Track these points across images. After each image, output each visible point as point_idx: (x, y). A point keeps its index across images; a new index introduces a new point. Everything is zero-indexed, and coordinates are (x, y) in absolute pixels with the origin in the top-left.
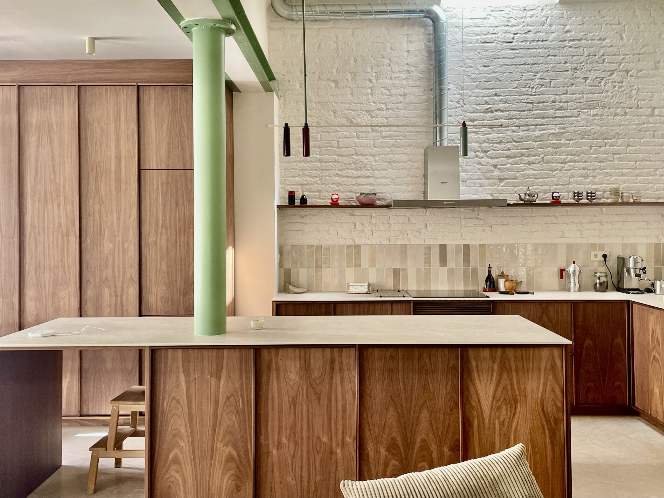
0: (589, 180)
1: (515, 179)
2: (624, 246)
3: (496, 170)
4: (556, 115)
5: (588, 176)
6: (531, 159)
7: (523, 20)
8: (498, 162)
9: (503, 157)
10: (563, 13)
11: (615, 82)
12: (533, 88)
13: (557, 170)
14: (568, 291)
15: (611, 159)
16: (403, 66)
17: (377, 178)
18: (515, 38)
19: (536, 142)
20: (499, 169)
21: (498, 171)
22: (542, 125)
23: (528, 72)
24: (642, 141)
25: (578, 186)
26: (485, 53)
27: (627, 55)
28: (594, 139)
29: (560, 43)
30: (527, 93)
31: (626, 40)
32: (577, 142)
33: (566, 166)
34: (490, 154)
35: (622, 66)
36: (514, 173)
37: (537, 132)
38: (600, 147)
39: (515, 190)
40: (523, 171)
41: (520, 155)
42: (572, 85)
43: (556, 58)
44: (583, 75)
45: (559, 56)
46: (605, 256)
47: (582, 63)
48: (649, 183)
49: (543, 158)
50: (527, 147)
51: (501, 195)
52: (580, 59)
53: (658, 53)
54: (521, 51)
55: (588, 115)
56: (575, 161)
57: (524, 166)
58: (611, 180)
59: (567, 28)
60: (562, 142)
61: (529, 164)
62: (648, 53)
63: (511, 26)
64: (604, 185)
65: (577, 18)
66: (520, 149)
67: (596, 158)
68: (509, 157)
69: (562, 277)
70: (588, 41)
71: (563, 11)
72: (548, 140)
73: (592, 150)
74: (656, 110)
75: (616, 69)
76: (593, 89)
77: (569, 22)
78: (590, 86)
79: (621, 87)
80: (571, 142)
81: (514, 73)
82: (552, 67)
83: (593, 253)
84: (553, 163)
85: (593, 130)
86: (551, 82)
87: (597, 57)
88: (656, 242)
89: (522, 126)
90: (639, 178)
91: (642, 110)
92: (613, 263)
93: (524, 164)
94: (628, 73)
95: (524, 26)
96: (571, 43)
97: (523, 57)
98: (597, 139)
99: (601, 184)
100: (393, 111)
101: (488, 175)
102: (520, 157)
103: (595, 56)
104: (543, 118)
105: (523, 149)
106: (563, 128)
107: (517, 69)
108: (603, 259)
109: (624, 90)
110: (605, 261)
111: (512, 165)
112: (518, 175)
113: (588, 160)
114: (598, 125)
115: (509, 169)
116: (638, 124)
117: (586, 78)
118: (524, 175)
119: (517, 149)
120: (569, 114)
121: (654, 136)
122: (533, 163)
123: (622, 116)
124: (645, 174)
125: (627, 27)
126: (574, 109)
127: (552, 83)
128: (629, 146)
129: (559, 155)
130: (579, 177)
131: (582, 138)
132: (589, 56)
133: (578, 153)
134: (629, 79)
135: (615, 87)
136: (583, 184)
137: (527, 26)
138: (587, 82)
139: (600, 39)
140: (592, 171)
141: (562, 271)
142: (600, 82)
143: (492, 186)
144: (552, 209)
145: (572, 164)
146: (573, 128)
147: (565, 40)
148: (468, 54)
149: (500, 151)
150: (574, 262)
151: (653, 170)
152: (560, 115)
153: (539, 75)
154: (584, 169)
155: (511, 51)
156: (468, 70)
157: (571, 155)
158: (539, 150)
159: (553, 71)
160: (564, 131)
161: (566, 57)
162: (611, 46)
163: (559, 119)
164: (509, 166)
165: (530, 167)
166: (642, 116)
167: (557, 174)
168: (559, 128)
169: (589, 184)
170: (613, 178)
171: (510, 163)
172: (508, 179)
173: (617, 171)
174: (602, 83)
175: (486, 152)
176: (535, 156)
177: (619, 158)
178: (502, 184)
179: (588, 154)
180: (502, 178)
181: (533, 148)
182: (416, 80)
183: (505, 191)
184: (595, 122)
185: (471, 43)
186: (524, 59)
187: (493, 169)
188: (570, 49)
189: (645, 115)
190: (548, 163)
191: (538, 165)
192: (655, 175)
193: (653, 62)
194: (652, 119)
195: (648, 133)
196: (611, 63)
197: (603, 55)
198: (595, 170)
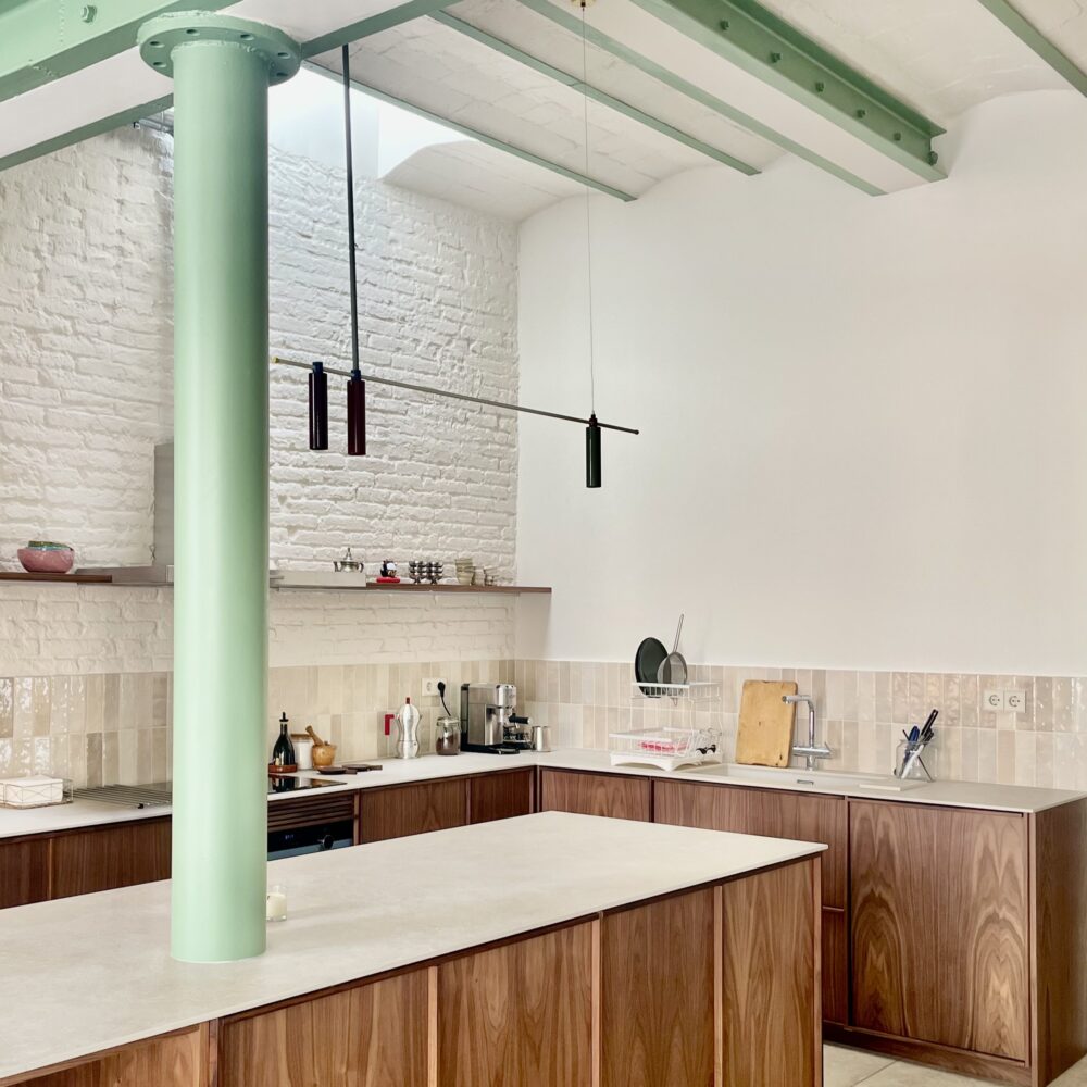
0: (420, 540)
1: (315, 530)
2: (464, 665)
3: (284, 508)
4: (375, 406)
5: (418, 532)
6: (338, 490)
7: (327, 195)
8: (287, 491)
9: (295, 481)
10: (386, 203)
11: (454, 358)
12: (342, 342)
13: (376, 516)
14: (397, 757)
15: (448, 502)
16: (111, 234)
17: (52, 505)
18: (316, 230)
20: (289, 506)
21: (287, 509)
23: (335, 308)
24: (486, 473)
25: (404, 551)
27: (469, 310)
28: (426, 462)
29: (382, 261)
30: (334, 351)
31: (468, 283)
32: (405, 464)
33: (389, 510)
34: (274, 472)
35: (462, 330)
36: (312, 516)
38: (434, 478)
39: (315, 553)
40: (326, 514)
41: (321, 480)
42: (398, 349)
43: (376, 289)
44: (413, 335)
45: (380, 288)
46: (441, 687)
47: (411, 310)
48: (492, 552)
49: (356, 490)
50: (334, 465)
51: (292, 562)
52: (410, 301)
53: (506, 319)
54: (325, 260)
55: (419, 414)
56: (401, 502)
57: (326, 504)
58: (448, 542)
59: (392, 233)
60: (384, 460)
61: (335, 499)
62: (494, 315)
63: (308, 203)
64: (438, 551)
65: (405, 218)
66: (322, 468)
67: (429, 498)
68: (305, 482)
69: (387, 732)
70: (420, 268)
71: (386, 197)
73: (424, 483)
74: (501, 420)
75: (456, 334)
76: (426, 365)
77: (395, 223)
78: (423, 358)
79: (461, 369)
80: (397, 463)
81: (313, 305)
82: (372, 307)
83: (425, 682)
84: (370, 502)
85: (426, 445)
86: (369, 336)
87: (432, 303)
88: (499, 659)
90: (481, 541)
91: (485, 417)
92: (454, 698)
93: (329, 499)
94: (469, 345)
95: (329, 209)
96: (398, 267)
97: (328, 274)
98: (431, 463)
99: (434, 549)
100: (90, 341)
102: (321, 484)
103: (429, 300)
105: (326, 468)
106: (386, 434)
107: (319, 298)
108: (438, 692)
109: (466, 376)
110: (442, 695)
111: (310, 499)
112: (319, 521)
113: (419, 501)
114: (432, 436)
115: (307, 508)
116: (482, 443)
117: (417, 341)
118: (328, 523)
119: (317, 467)
120: (392, 407)
121: (499, 467)
122: (342, 499)
123: (462, 423)
124: (488, 535)
125: (469, 257)
126: (401, 399)
127: (370, 339)
128: (469, 481)
129: (379, 487)
130: (406, 533)
131: (410, 459)
132: (422, 298)
133: (405, 487)
134: (471, 356)
135: (453, 366)
136: (410, 548)
137: (334, 211)
138: (419, 348)
139: (436, 271)
140: (423, 523)
141: (388, 718)
142: (435, 354)
143: (276, 541)
144: (369, 595)
145: (397, 507)
146: (399, 436)
147: (389, 258)
149: (291, 467)
150: (408, 701)
151: (496, 528)
152: (381, 407)
154: (414, 518)
155: (309, 256)
157: (395, 489)
158: (351, 472)
159: (373, 316)
160: (388, 439)
161: (388, 292)
162: (450, 288)
163: (380, 414)
164: (303, 500)
165: (337, 506)
166: (485, 428)
167: (376, 524)
168: (380, 433)
169: (418, 549)
170: (450, 539)
171: (306, 496)
172: (304, 528)
173: (455, 526)
174: (438, 357)
176: (343, 484)
177: (458, 501)
178: (293, 539)
179: (418, 491)
180: (294, 525)
181: (342, 468)
182: (137, 277)
183: (297, 555)
184: (429, 429)
186: (328, 279)
187: (279, 505)
188: (396, 278)
189: (490, 428)
190: (363, 500)
191: (349, 503)
192: (499, 538)
193: (499, 333)
194: (498, 436)
195: (492, 460)
196: (450, 320)
197: (439, 303)
198: (427, 521)
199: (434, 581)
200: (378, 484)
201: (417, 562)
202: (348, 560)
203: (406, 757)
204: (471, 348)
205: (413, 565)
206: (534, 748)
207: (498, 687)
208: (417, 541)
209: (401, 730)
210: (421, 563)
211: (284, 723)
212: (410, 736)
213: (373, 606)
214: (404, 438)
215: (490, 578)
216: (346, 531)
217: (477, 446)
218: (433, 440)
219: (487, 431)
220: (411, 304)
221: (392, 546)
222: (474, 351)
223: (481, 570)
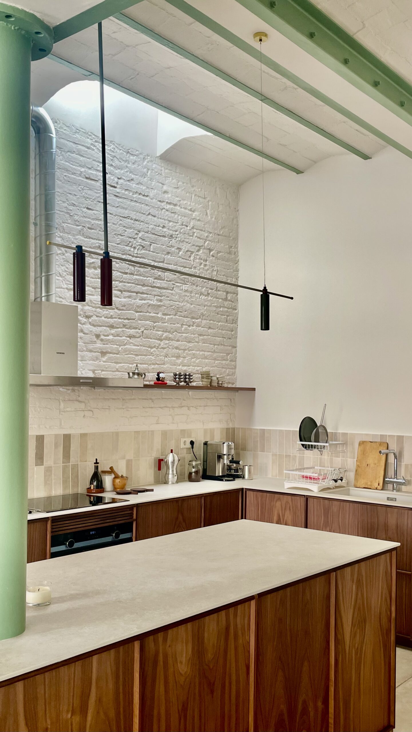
0: (180, 361)
1: (117, 354)
2: (205, 431)
3: (99, 342)
4: (155, 285)
5: (179, 356)
6: (132, 332)
7: (126, 164)
8: (101, 332)
9: (106, 326)
10: (162, 170)
11: (201, 259)
12: (135, 248)
13: (155, 347)
14: (165, 483)
15: (197, 340)
18: (119, 183)
19: (137, 312)
20: (102, 340)
21: (100, 342)
22: (143, 293)
23: (131, 228)
24: (219, 324)
25: (171, 366)
26: (89, 192)
27: (210, 233)
28: (184, 317)
29: (159, 203)
30: (130, 253)
31: (209, 217)
32: (172, 318)
33: (162, 343)
34: (93, 320)
35: (206, 243)
36: (116, 346)
37: (137, 300)
38: (189, 326)
39: (117, 367)
40: (125, 345)
41: (122, 326)
42: (168, 253)
43: (156, 219)
44: (177, 246)
45: (158, 218)
46: (192, 443)
47: (176, 231)
48: (223, 368)
49: (143, 332)
50: (129, 318)
51: (103, 372)
52: (175, 226)
53: (231, 238)
54: (125, 201)
55: (180, 290)
56: (169, 339)
57: (125, 340)
58: (197, 362)
59: (165, 188)
60: (159, 315)
61: (130, 337)
62: (225, 236)
63: (115, 167)
64: (191, 367)
65: (173, 179)
66: (122, 319)
67: (186, 337)
68: (112, 327)
69: (159, 469)
70: (181, 208)
71: (162, 167)
72: (147, 312)
73: (183, 329)
74: (228, 295)
75: (202, 246)
76: (185, 262)
77: (167, 182)
78: (183, 259)
79: (205, 265)
80: (167, 317)
81: (117, 226)
82: (153, 229)
83: (183, 440)
84: (151, 339)
85: (184, 307)
86: (151, 245)
87: (188, 228)
88: (226, 427)
89: (125, 291)
90: (216, 362)
91: (219, 293)
92: (199, 450)
93: (126, 337)
94: (210, 252)
95: (127, 172)
96: (168, 207)
97: (126, 209)
98: (187, 317)
99: (189, 366)
101: (91, 347)
102: (121, 328)
103: (187, 226)
104: (143, 285)
105: (125, 319)
106: (161, 301)
107: (121, 222)
108: (189, 446)
109: (208, 269)
110: (193, 448)
111: (115, 336)
112: (120, 349)
113: (180, 339)
114: (188, 303)
115: (112, 341)
116: (216, 307)
117: (179, 249)
118: (125, 350)
119: (119, 318)
120: (165, 286)
121: (227, 321)
122: (134, 337)
123: (206, 296)
124: (220, 358)
125: (210, 203)
126: (170, 281)
127: (152, 247)
128: (210, 328)
129: (157, 331)
130: (172, 357)
131: (175, 315)
132: (182, 225)
133: (172, 330)
134: (211, 258)
135: (201, 264)
136: (175, 365)
137: (130, 173)
138: (180, 253)
139: (191, 210)
140: (182, 351)
141: (160, 461)
142: (190, 257)
143: (94, 360)
144: (150, 391)
145: (167, 342)
146: (168, 302)
147: (163, 202)
148: (70, 188)
149: (103, 318)
150: (172, 451)
151: (225, 354)
152: (158, 285)
153: (140, 235)
154: (177, 348)
155: (115, 198)
156: (71, 208)
157: (166, 332)
158: (139, 322)
159: (154, 234)
160: (162, 303)
161: (163, 221)
162: (199, 220)
163: (157, 289)
164: (111, 337)
165: (131, 341)
166: (219, 299)
167: (154, 351)
168: (157, 300)
169: (179, 366)
170: (198, 360)
171: (112, 334)
172: (110, 353)
173: (201, 353)
174: (192, 258)
175: (88, 317)
176: (136, 328)
177: (203, 339)
178: (104, 359)
179: (180, 333)
180: (104, 351)
181: (134, 319)
183: (107, 368)
184: (186, 298)
185: (74, 174)
186: (127, 212)
187: (95, 339)
188: (167, 213)
189: (222, 299)
190: (147, 338)
191: (138, 339)
192: (227, 360)
193: (227, 246)
194: (226, 303)
195: (223, 317)
196: (199, 238)
197: (193, 228)
198: (185, 350)
199: (188, 384)
200: (156, 329)
201: (177, 373)
202: (136, 372)
203: (170, 483)
204: (211, 254)
205: (175, 375)
206: (244, 478)
207: (224, 443)
208: (179, 361)
209: (168, 468)
210: (180, 373)
211: (96, 465)
212: (173, 471)
213: (152, 398)
214: (172, 303)
215: (220, 382)
216: (137, 355)
217: (214, 309)
218: (189, 305)
219: (220, 300)
220: (176, 228)
221: (164, 364)
222: (213, 256)
223: (216, 378)
